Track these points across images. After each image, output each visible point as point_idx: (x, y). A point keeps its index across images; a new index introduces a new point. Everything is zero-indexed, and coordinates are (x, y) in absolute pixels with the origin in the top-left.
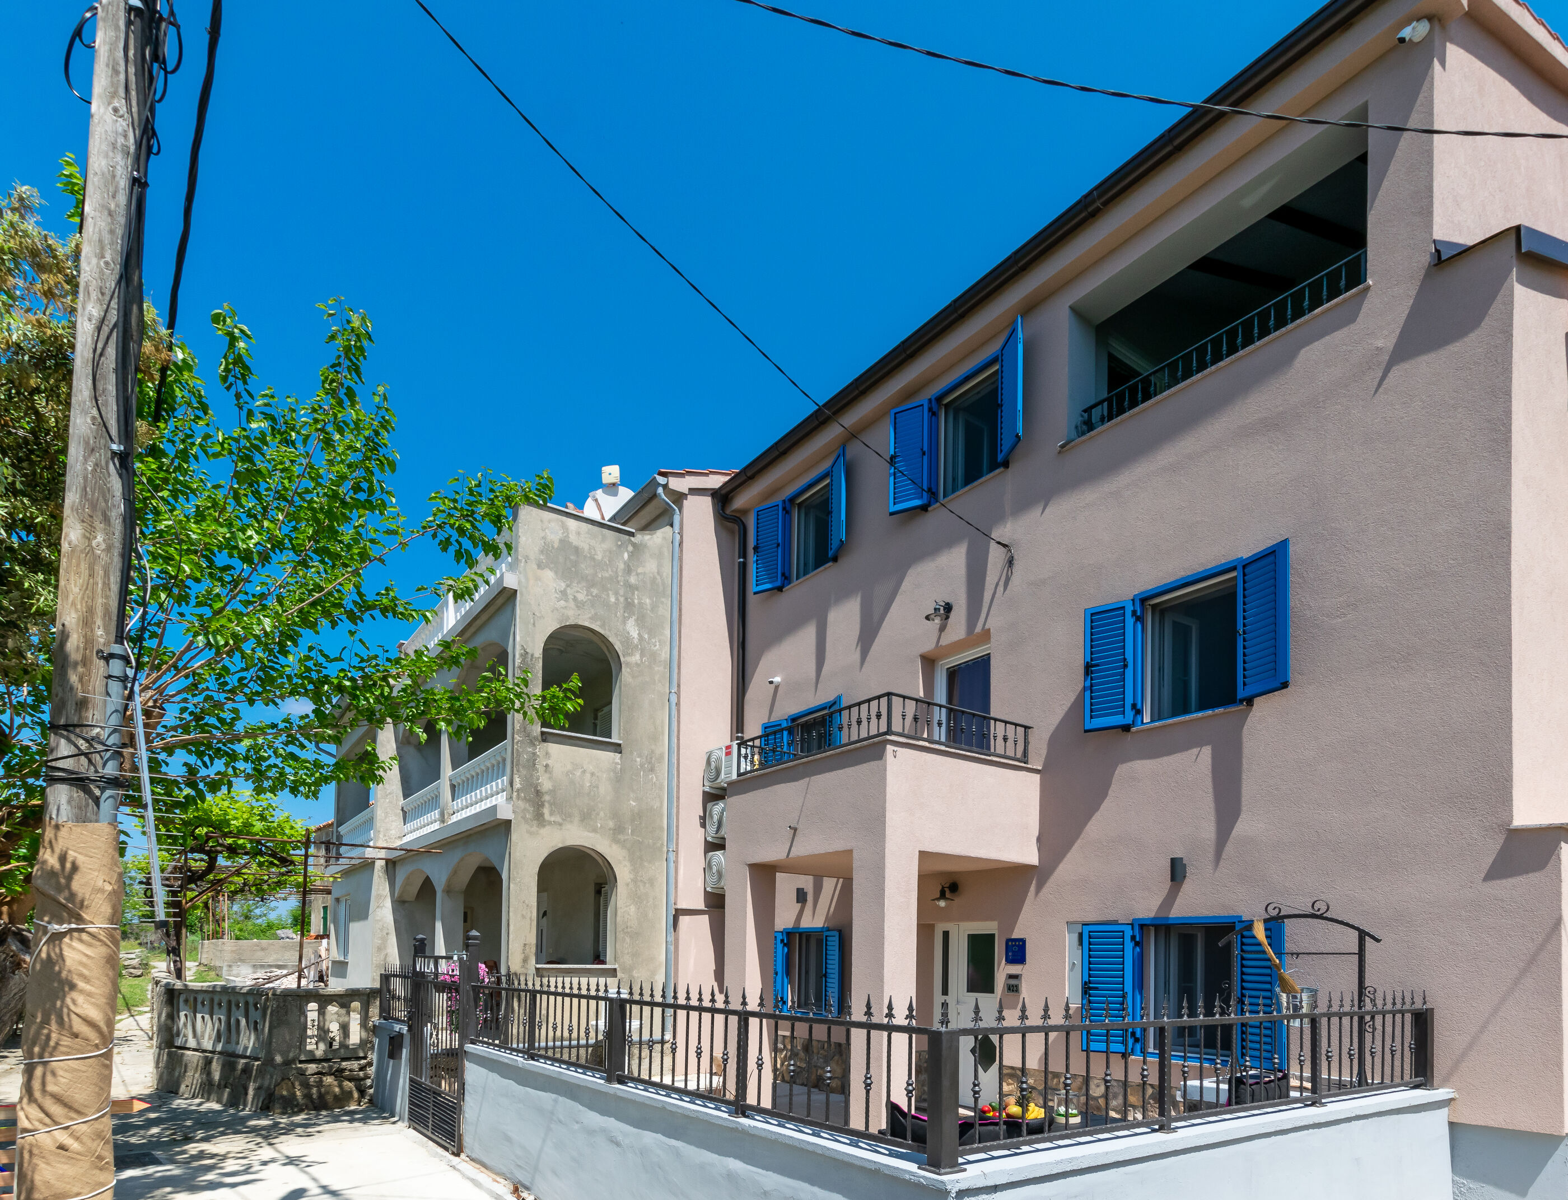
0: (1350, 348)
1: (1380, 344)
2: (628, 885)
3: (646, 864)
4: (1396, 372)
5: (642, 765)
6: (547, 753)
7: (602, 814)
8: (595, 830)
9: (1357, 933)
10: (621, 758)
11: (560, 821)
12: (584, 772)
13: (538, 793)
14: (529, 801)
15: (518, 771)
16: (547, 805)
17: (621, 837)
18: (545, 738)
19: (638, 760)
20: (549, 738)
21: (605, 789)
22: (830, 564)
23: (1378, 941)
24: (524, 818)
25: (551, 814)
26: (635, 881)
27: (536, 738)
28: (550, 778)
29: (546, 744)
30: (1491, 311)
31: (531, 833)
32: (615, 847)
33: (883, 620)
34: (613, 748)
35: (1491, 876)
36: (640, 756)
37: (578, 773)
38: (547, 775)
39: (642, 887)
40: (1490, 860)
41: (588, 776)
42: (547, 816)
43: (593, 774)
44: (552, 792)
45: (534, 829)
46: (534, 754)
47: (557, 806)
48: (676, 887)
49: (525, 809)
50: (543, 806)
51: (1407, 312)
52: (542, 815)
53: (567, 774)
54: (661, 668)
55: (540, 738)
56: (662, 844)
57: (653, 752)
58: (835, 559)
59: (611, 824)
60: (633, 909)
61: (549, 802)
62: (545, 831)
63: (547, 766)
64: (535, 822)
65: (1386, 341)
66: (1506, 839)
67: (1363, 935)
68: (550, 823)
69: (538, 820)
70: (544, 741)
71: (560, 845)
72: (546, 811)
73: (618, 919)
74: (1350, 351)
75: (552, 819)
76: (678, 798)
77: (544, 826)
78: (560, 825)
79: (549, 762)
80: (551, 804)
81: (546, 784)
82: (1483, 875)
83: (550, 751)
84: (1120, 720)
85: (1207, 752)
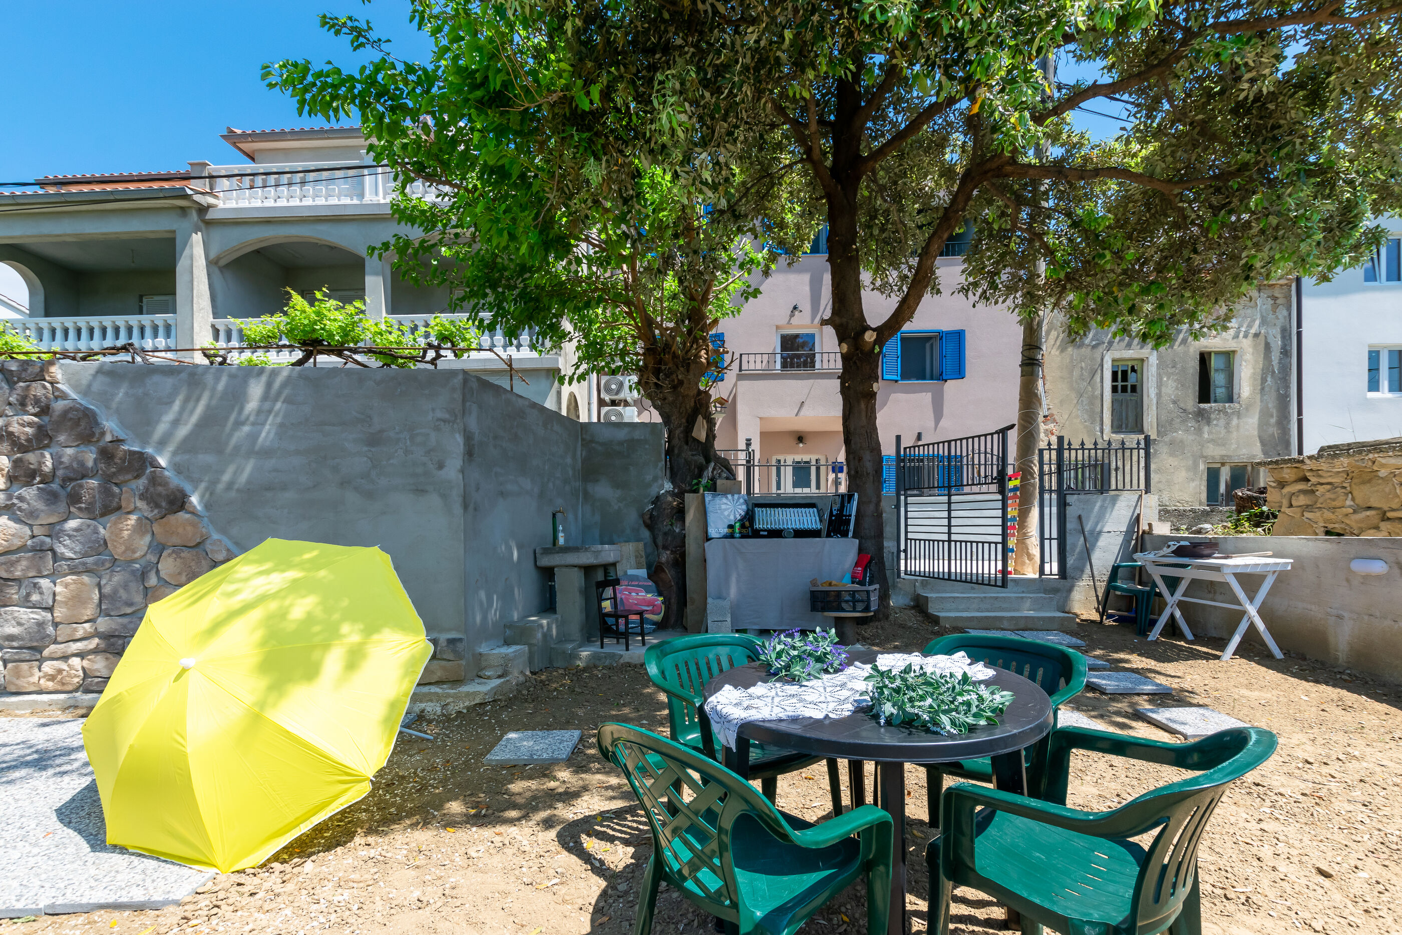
71: (571, 391)
84: (895, 377)
85: (929, 395)
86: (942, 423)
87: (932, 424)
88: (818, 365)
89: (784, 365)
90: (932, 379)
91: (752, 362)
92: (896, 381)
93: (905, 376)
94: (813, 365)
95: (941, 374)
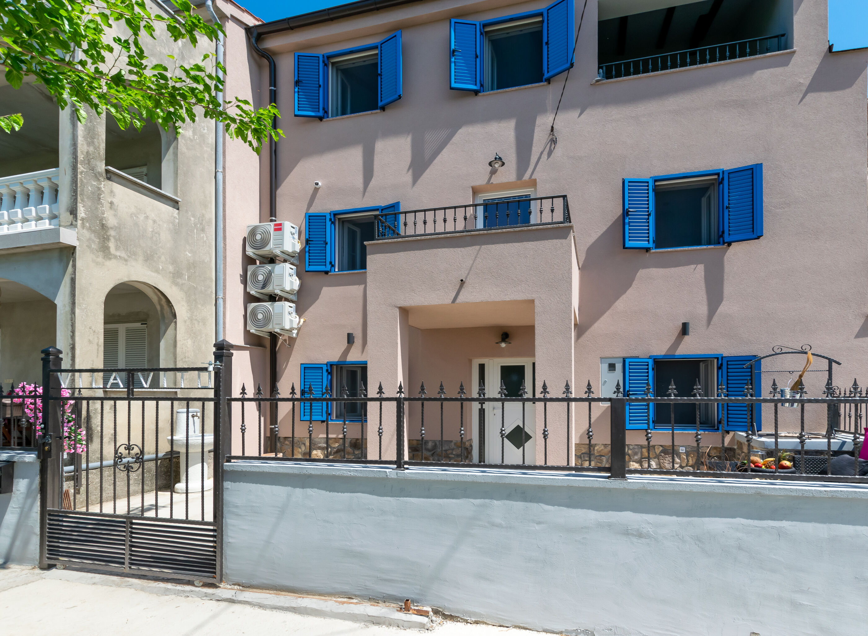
0: (785, 78)
1: (802, 81)
2: (185, 322)
3: (199, 306)
4: (810, 96)
5: (195, 225)
6: (112, 192)
7: (163, 258)
8: (157, 271)
9: (827, 361)
10: (179, 214)
11: (126, 257)
12: (147, 217)
13: (103, 226)
14: (94, 232)
15: (82, 200)
16: (112, 240)
17: (180, 281)
18: (109, 175)
19: (192, 219)
20: (113, 177)
21: (165, 236)
22: (378, 111)
23: (839, 364)
24: (89, 247)
25: (117, 248)
26: (191, 319)
27: (100, 173)
28: (115, 215)
29: (110, 183)
30: (857, 82)
31: (97, 263)
32: (174, 288)
33: (435, 158)
34: (171, 203)
35: (857, 336)
36: (194, 216)
37: (142, 217)
38: (112, 212)
39: (196, 325)
40: (857, 329)
41: (150, 222)
42: (112, 250)
43: (154, 222)
44: (118, 228)
45: (100, 259)
46: (99, 189)
47: (122, 243)
48: (224, 328)
49: (89, 239)
50: (108, 239)
51: (815, 70)
52: (108, 248)
53: (132, 215)
54: (209, 150)
55: (104, 175)
56: (212, 292)
57: (203, 216)
58: (383, 109)
59: (171, 268)
60: (190, 342)
61: (114, 237)
62: (111, 264)
63: (111, 203)
64: (101, 254)
65: (805, 80)
66: (865, 320)
67: (831, 361)
68: (115, 257)
69: (104, 252)
70: (109, 179)
71: (125, 279)
72: (112, 245)
73: (178, 349)
74: (785, 80)
75: (118, 254)
76: (225, 257)
77: (110, 259)
78: (126, 260)
79: (114, 200)
80: (116, 240)
81: (111, 220)
82: (854, 336)
83: (115, 190)
84: (644, 244)
85: (701, 268)
86: (722, 309)
87: (703, 309)
88: (534, 219)
89: (489, 222)
90: (709, 243)
91: (420, 224)
92: (647, 250)
93: (660, 242)
94: (526, 220)
95: (722, 235)
